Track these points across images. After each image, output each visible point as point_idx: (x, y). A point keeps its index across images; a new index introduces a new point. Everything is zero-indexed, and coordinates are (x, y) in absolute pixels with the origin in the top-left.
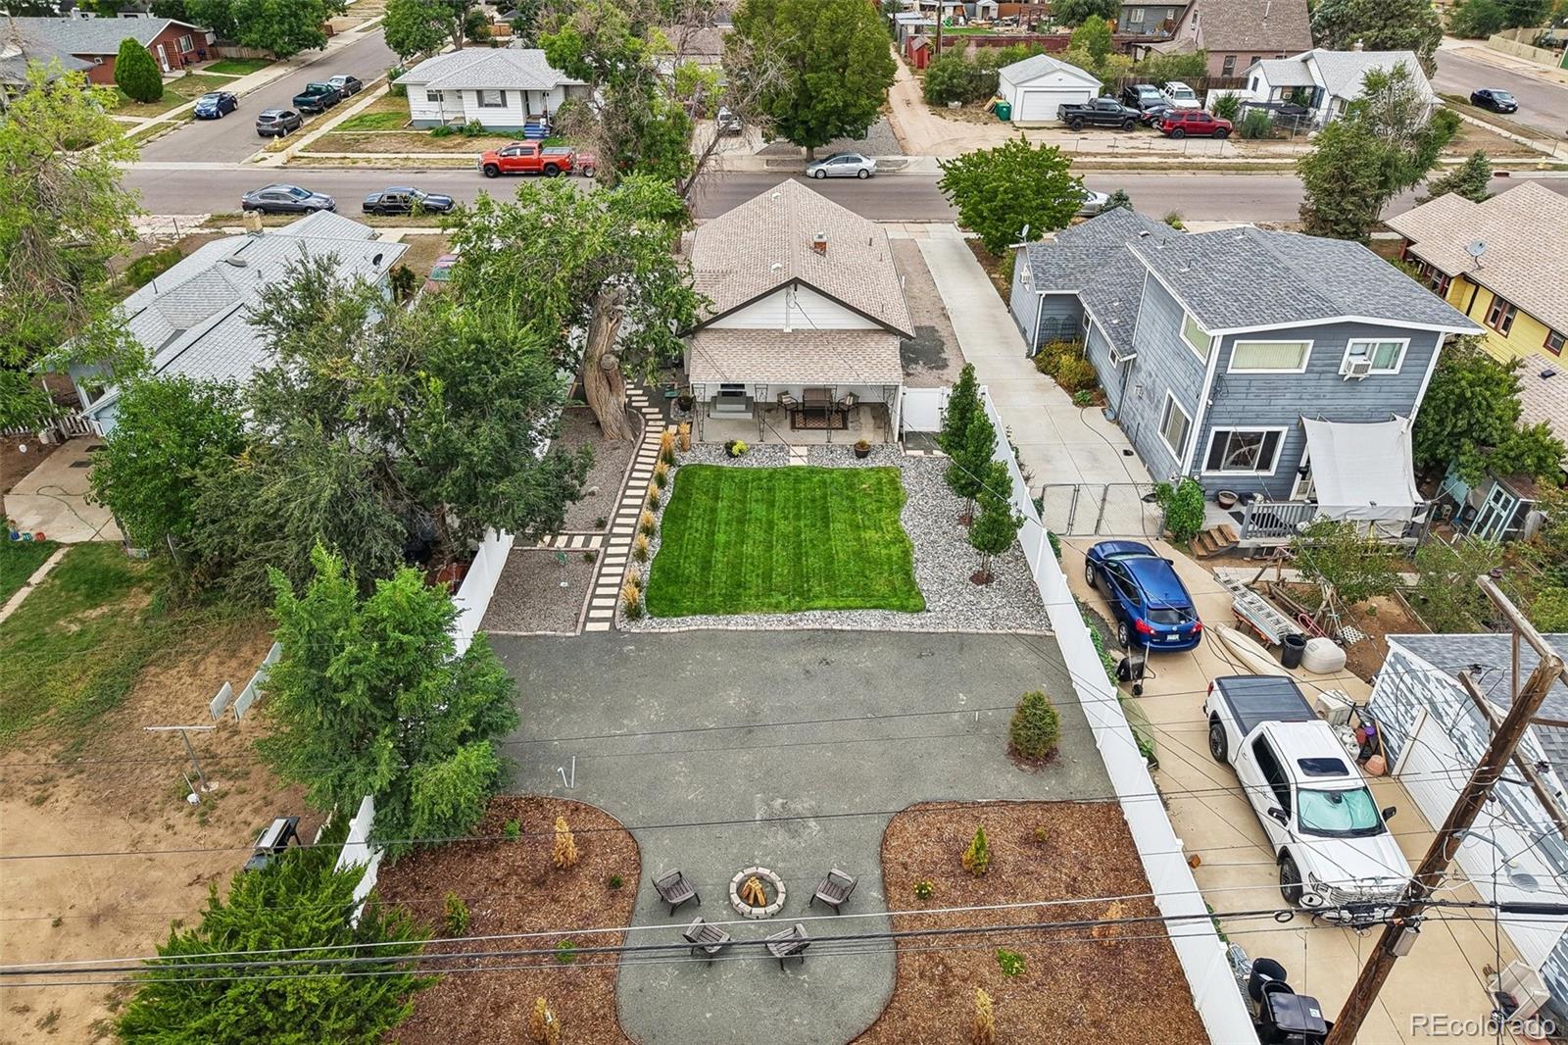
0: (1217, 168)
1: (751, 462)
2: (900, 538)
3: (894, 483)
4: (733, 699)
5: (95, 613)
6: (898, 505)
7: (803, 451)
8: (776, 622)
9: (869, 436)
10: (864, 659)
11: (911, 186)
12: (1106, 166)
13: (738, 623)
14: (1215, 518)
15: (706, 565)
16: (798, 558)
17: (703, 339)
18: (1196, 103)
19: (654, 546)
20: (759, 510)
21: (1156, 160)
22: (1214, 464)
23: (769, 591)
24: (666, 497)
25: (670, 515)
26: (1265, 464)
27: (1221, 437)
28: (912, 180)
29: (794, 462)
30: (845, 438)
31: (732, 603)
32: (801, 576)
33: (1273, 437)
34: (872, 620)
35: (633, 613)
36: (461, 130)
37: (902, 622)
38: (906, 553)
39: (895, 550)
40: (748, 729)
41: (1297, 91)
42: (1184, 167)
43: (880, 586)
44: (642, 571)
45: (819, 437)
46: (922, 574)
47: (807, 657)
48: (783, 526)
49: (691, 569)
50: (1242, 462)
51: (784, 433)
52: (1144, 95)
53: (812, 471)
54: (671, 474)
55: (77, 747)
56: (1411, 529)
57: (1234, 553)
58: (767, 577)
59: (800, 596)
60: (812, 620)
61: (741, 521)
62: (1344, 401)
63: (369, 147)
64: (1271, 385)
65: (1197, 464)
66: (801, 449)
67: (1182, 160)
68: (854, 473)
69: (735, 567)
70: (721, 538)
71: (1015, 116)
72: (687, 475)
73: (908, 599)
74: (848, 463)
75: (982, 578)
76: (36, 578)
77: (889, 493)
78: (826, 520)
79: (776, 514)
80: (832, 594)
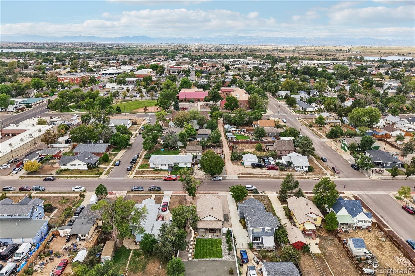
0: (274, 178)
1: (205, 238)
2: (221, 249)
3: (221, 241)
4: (204, 268)
5: (139, 258)
6: (221, 244)
7: (211, 236)
8: (207, 259)
9: (218, 234)
10: (216, 264)
11: (227, 182)
12: (257, 178)
13: (204, 259)
14: (254, 247)
15: (200, 253)
16: (210, 251)
17: (199, 222)
18: (274, 162)
19: (194, 250)
20: (206, 245)
21: (265, 176)
22: (254, 240)
23: (207, 256)
24: (195, 243)
25: (196, 246)
26: (260, 240)
27: (254, 238)
28: (227, 181)
29: (210, 238)
30: (215, 234)
31: (203, 257)
32: (210, 254)
33: (260, 238)
34: (217, 259)
35: (193, 258)
36: (158, 170)
37: (221, 259)
38: (222, 251)
39: (220, 250)
40: (205, 271)
41: (289, 162)
42: (269, 178)
43: (219, 255)
44: (193, 253)
45: (212, 234)
46: (223, 253)
47: (211, 264)
48: (208, 247)
49: (199, 253)
50: (257, 240)
51: (208, 233)
52: (265, 161)
53: (212, 239)
54: (195, 239)
55: (143, 273)
56: (274, 248)
57: (256, 251)
58: (207, 254)
59: (210, 256)
60: (211, 259)
61: (204, 246)
62: (266, 234)
63: (145, 173)
64: (259, 233)
65: (252, 240)
66: (210, 236)
67: (269, 176)
68: (216, 239)
69: (203, 253)
70: (202, 249)
71: (245, 165)
72: (197, 239)
73: (221, 256)
74: (216, 238)
75: (229, 254)
76: (131, 254)
77: (220, 242)
78: (213, 246)
79: (208, 245)
80: (213, 256)
